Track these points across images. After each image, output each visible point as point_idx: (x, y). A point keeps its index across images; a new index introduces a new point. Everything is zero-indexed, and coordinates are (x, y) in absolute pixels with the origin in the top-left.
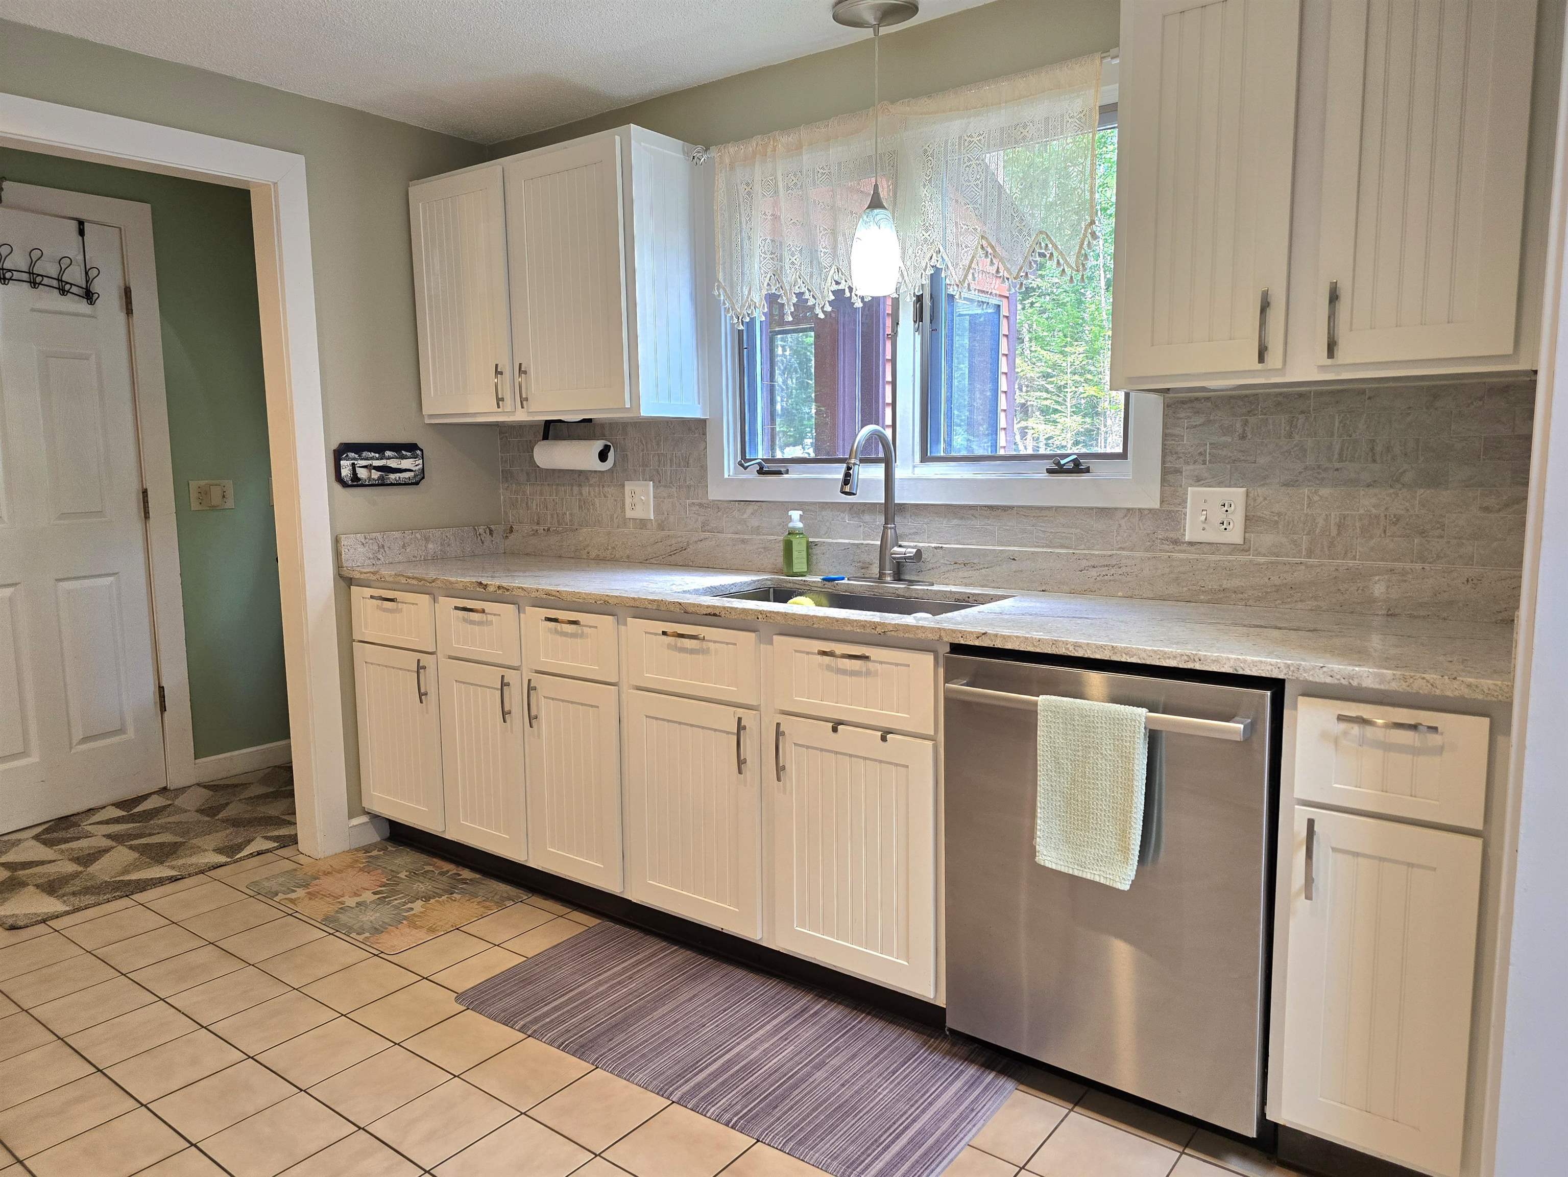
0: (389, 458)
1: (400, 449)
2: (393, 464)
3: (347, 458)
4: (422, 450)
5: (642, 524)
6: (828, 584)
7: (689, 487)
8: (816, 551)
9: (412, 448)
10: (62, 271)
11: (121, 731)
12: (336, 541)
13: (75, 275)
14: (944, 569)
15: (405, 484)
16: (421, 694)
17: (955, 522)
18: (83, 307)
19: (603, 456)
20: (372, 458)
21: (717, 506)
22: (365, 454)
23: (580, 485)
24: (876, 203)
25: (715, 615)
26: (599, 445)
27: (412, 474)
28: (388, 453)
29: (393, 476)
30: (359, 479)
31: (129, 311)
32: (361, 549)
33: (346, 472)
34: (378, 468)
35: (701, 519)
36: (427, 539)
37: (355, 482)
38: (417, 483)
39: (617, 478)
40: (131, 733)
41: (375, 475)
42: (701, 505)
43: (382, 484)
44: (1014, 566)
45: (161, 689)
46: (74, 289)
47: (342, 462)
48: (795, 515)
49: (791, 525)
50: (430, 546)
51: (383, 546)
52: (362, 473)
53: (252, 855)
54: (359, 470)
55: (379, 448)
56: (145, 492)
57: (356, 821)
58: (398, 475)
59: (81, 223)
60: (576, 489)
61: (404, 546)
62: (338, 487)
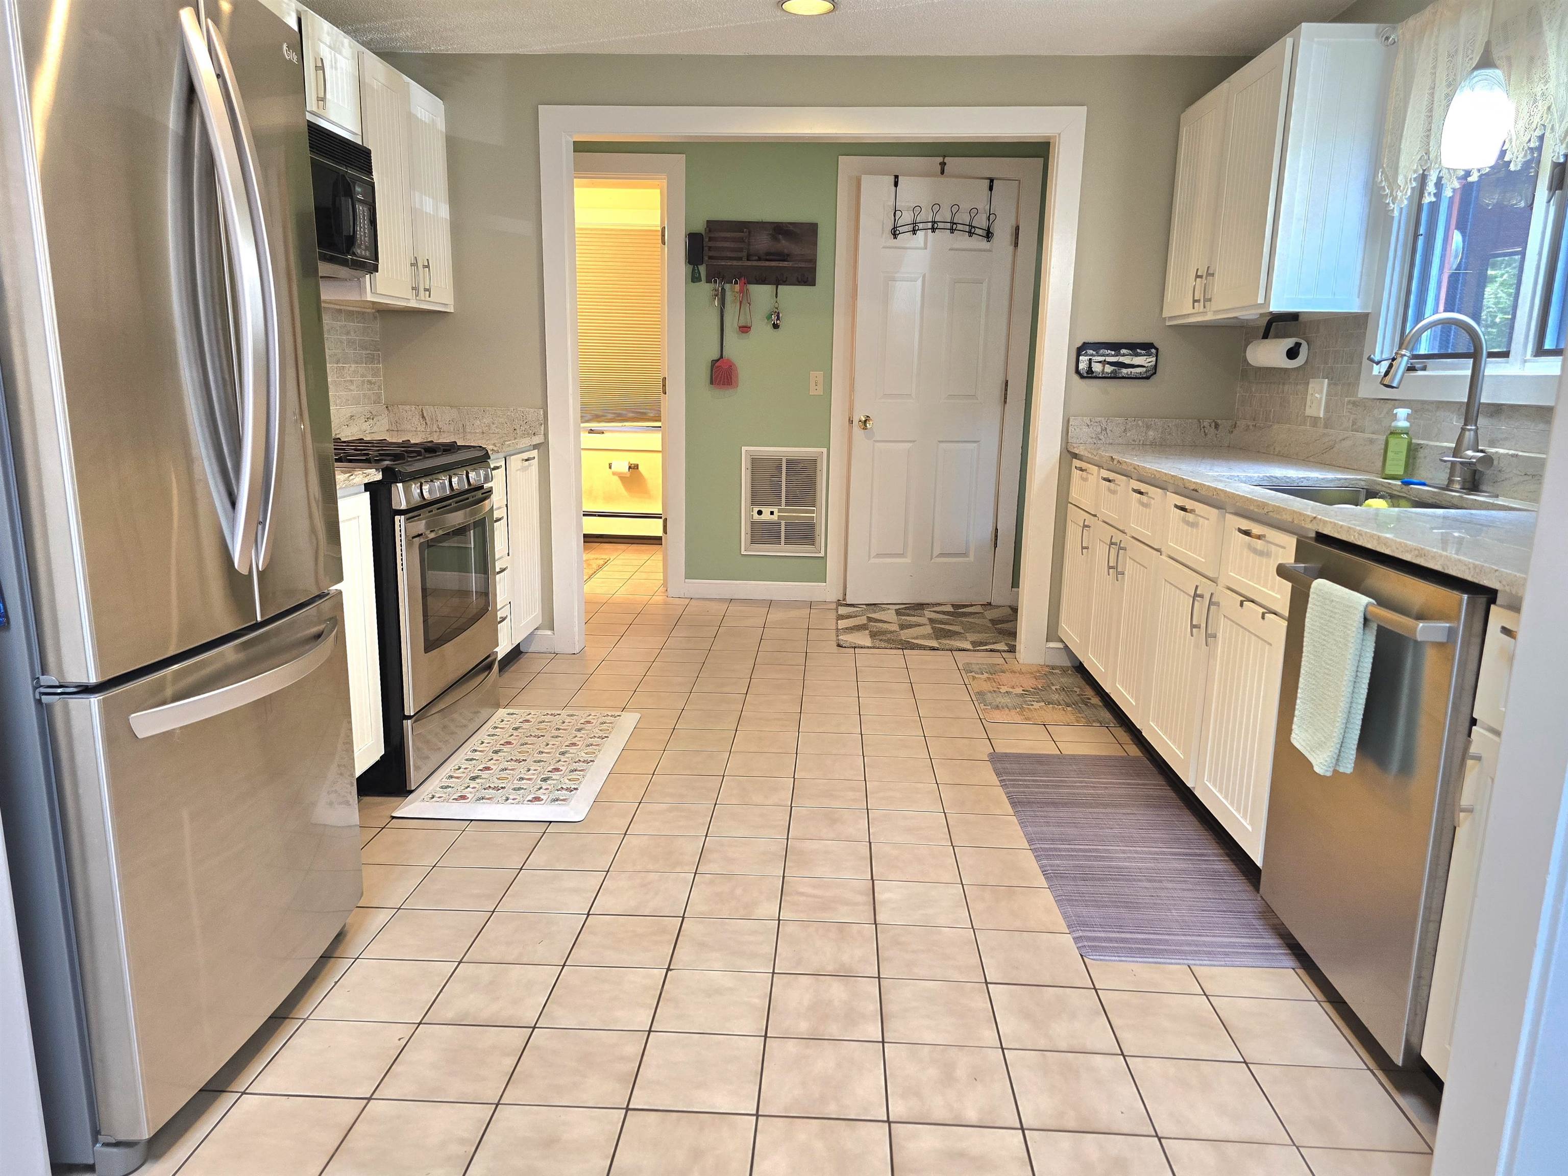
0: (1124, 355)
1: (1134, 347)
2: (1126, 360)
3: (1086, 355)
4: (1157, 349)
5: (1315, 420)
6: (1405, 488)
7: (1351, 382)
8: (1421, 454)
9: (1147, 347)
10: (972, 219)
11: (965, 555)
12: (1067, 423)
13: (981, 221)
14: (1515, 480)
15: (1139, 378)
16: (1083, 548)
18: (984, 244)
19: (1292, 353)
20: (1108, 355)
21: (1364, 404)
22: (1101, 351)
23: (1284, 384)
24: (1486, 62)
26: (1289, 343)
27: (1144, 369)
28: (1123, 351)
29: (1124, 371)
30: (1092, 372)
31: (1016, 245)
32: (1085, 429)
33: (1083, 366)
34: (1111, 364)
35: (1352, 417)
36: (1148, 427)
37: (1090, 374)
38: (1148, 378)
39: (1304, 374)
40: (971, 558)
41: (1109, 369)
42: (1354, 404)
43: (1114, 377)
45: (997, 529)
46: (978, 231)
47: (1081, 358)
48: (1402, 413)
49: (1393, 424)
50: (1151, 433)
51: (1106, 429)
52: (1097, 368)
53: (986, 650)
54: (1093, 364)
55: (1116, 347)
56: (1007, 382)
57: (1052, 645)
58: (1129, 370)
59: (992, 180)
60: (1281, 386)
61: (1125, 431)
62: (1076, 377)
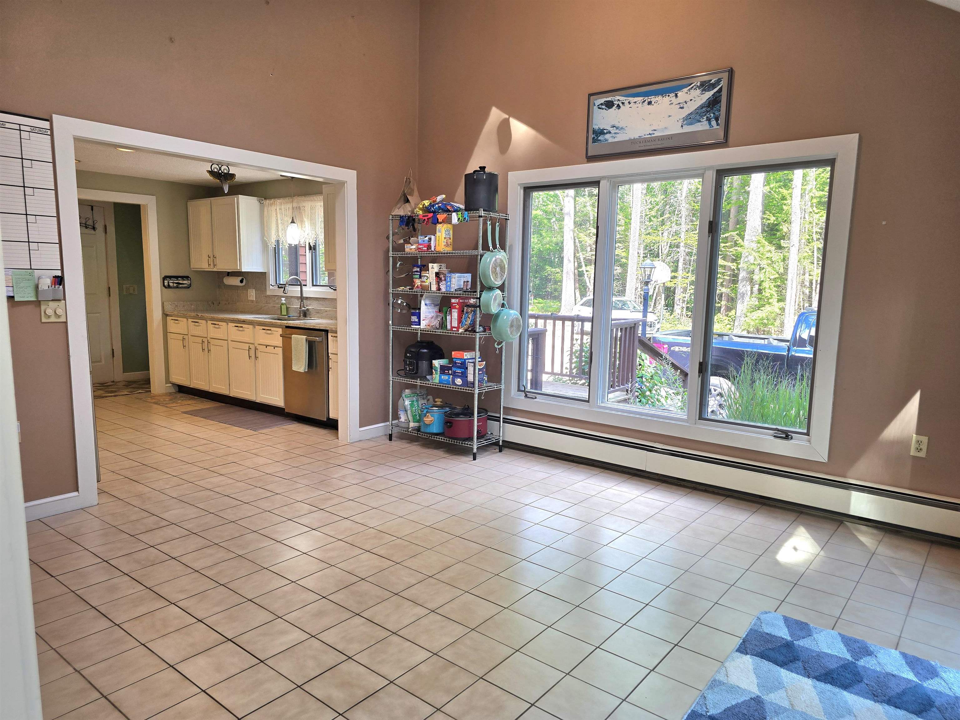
0: (180, 280)
1: (183, 278)
2: (181, 282)
3: (167, 280)
4: (190, 278)
5: (252, 301)
6: (289, 318)
7: (263, 291)
8: (289, 309)
9: (187, 278)
10: (86, 222)
11: (100, 361)
12: (163, 304)
13: (90, 223)
14: (314, 314)
15: (185, 288)
16: (184, 346)
17: (317, 302)
18: (92, 232)
19: (242, 281)
20: (174, 280)
21: (269, 296)
22: (172, 279)
23: (238, 290)
24: (293, 222)
25: (244, 321)
26: (240, 278)
27: (187, 285)
28: (179, 279)
29: (181, 285)
30: (170, 286)
31: (106, 232)
32: (170, 306)
33: (166, 284)
34: (175, 283)
35: (265, 300)
36: (191, 305)
37: (169, 287)
38: (189, 288)
39: (246, 288)
40: (103, 362)
41: (175, 285)
42: (265, 296)
43: (177, 287)
44: (327, 313)
45: (113, 350)
46: (90, 227)
47: (165, 281)
48: (283, 299)
49: (282, 302)
50: (192, 306)
51: (177, 306)
52: (171, 284)
53: (137, 393)
54: (170, 283)
55: (177, 277)
56: (109, 288)
57: (167, 385)
58: (182, 285)
59: (92, 207)
60: (236, 291)
61: (184, 306)
62: (163, 288)
